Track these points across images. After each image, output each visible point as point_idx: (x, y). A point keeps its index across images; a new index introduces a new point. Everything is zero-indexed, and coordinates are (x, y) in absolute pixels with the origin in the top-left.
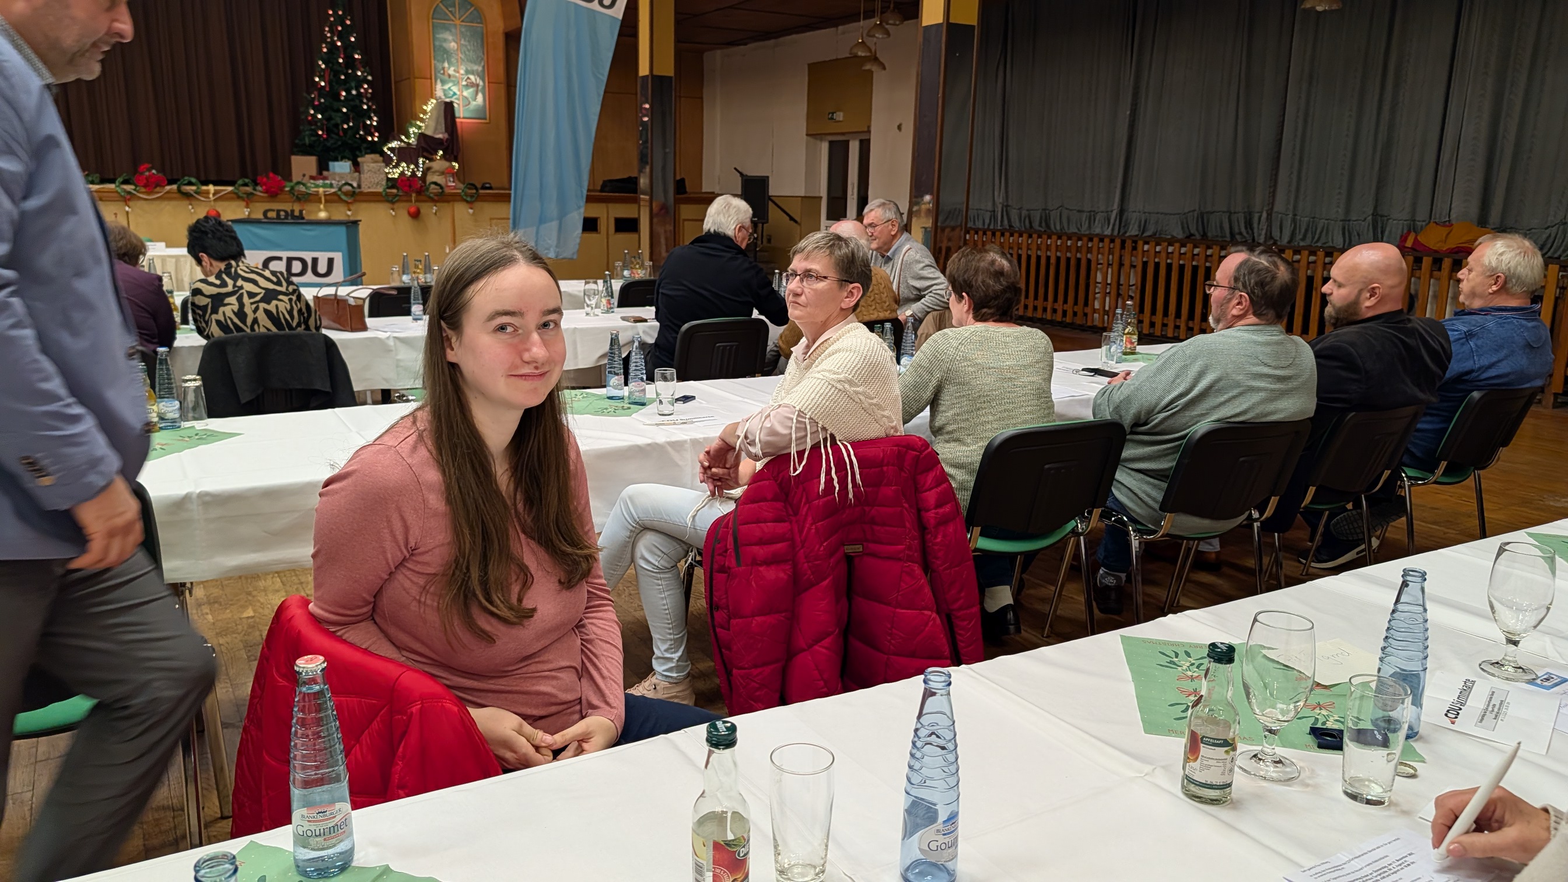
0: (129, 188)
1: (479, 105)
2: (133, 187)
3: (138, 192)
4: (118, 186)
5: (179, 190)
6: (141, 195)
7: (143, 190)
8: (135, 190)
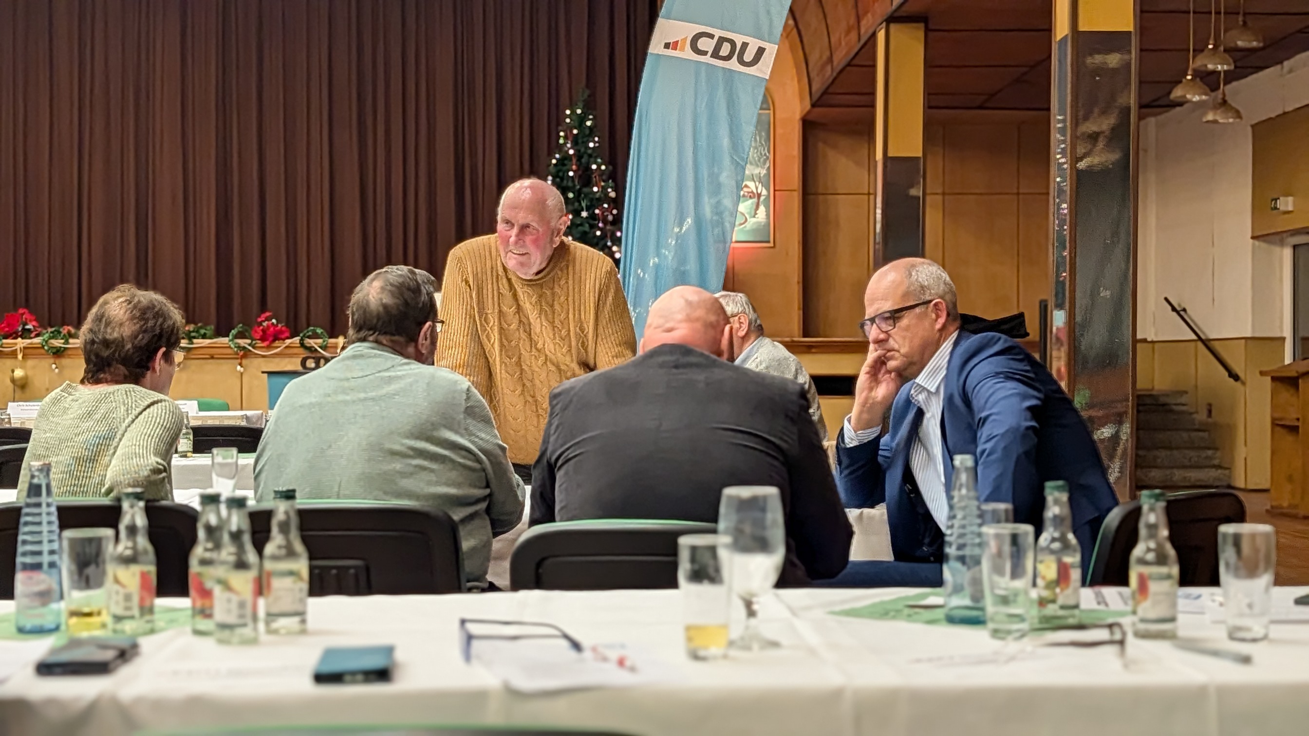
0: (243, 342)
1: (760, 223)
2: (249, 341)
3: (254, 347)
4: (230, 341)
5: (302, 345)
6: (256, 352)
7: (260, 344)
8: (250, 345)
